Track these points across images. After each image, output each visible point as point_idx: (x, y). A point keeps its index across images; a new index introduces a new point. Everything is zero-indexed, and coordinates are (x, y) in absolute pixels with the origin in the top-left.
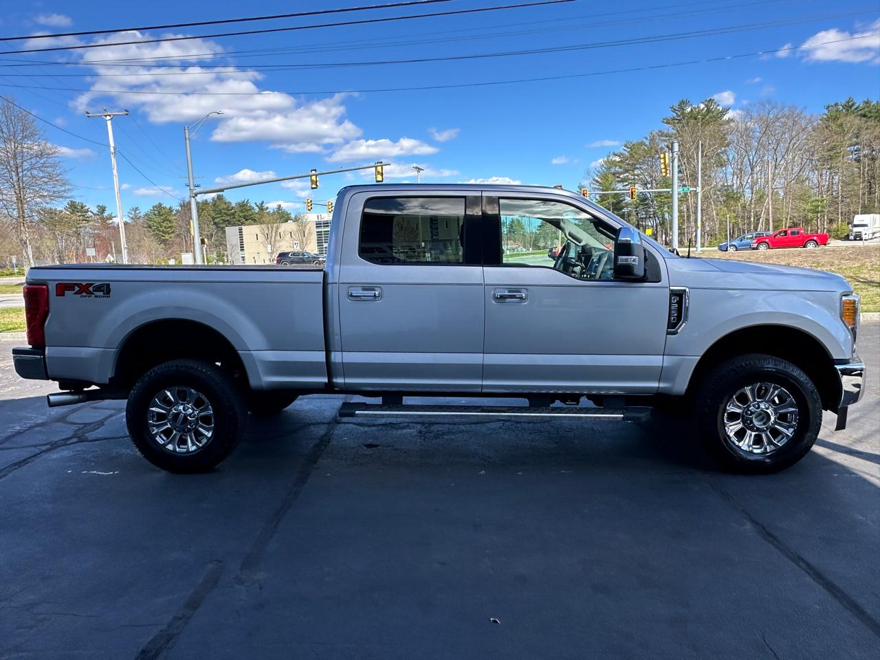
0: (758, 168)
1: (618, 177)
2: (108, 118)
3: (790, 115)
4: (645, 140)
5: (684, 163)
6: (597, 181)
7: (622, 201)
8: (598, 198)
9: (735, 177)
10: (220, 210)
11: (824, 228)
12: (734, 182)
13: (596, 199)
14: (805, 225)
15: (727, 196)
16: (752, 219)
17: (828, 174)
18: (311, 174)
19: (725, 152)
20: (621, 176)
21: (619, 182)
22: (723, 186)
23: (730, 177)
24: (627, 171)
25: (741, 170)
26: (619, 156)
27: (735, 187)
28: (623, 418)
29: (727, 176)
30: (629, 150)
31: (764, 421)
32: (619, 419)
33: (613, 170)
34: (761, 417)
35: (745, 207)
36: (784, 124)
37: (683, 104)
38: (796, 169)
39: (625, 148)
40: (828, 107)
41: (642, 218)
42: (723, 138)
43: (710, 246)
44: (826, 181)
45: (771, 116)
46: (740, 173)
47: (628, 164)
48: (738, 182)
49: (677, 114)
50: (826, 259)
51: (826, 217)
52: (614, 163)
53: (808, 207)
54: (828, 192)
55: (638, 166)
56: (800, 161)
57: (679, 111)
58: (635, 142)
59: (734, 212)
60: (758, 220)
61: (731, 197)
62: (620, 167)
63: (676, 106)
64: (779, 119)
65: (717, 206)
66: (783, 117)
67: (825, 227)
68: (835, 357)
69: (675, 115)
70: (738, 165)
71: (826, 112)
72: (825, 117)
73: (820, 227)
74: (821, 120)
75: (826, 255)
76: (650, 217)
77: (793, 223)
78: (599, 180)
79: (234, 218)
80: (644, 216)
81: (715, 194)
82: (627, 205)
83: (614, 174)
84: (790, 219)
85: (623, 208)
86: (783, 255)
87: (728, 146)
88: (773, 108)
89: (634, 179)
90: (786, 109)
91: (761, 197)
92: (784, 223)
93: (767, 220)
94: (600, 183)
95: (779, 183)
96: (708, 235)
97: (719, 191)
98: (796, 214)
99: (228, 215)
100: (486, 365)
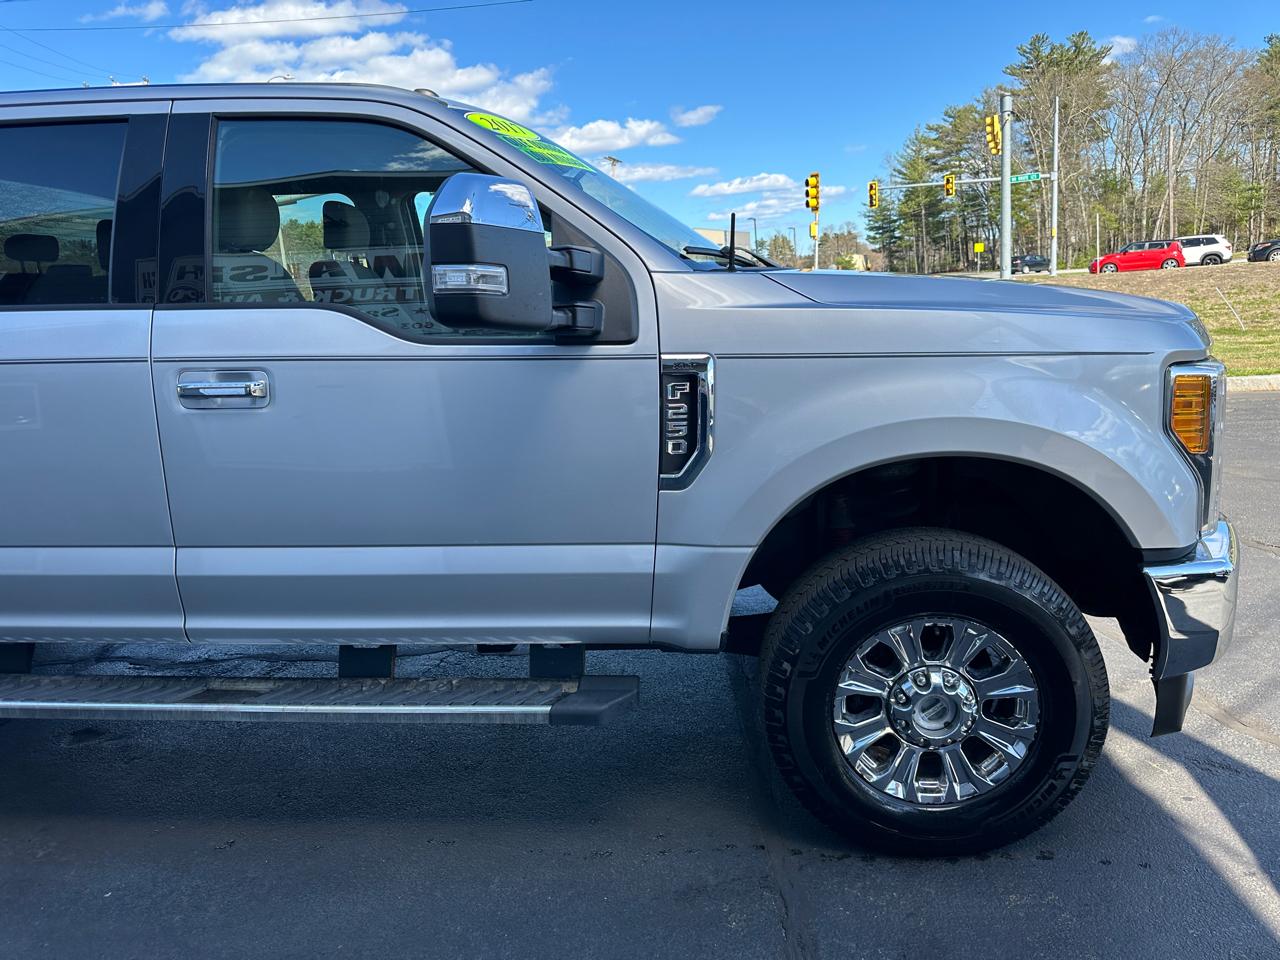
0: (1155, 140)
1: (935, 164)
3: (1208, 51)
4: (976, 104)
5: (1037, 136)
6: (900, 172)
7: (941, 200)
8: (902, 198)
9: (1120, 156)
11: (1260, 234)
12: (1118, 164)
13: (899, 200)
14: (1230, 228)
15: (1105, 186)
16: (1144, 222)
17: (1268, 146)
19: (1103, 117)
20: (940, 162)
21: (937, 171)
22: (1100, 171)
23: (1110, 157)
24: (948, 154)
25: (1128, 145)
26: (936, 130)
27: (1118, 172)
28: (551, 715)
29: (1105, 156)
30: (951, 119)
31: (948, 718)
32: (540, 720)
33: (925, 153)
34: (937, 708)
35: (1132, 203)
36: (1199, 68)
37: (1037, 41)
38: (1217, 139)
39: (946, 118)
40: (1270, 39)
41: (972, 227)
42: (1100, 95)
43: (1077, 265)
44: (1265, 157)
45: (1177, 54)
46: (1125, 150)
47: (950, 142)
48: (1124, 165)
49: (1027, 58)
50: (1255, 282)
51: (1263, 216)
52: (928, 143)
53: (1236, 199)
54: (1267, 174)
55: (966, 146)
56: (1223, 126)
57: (1030, 53)
58: (961, 107)
59: (1117, 212)
60: (1155, 222)
61: (1110, 187)
62: (937, 148)
63: (1027, 46)
64: (1191, 58)
65: (1089, 202)
66: (1196, 57)
67: (1262, 231)
68: (1145, 542)
69: (1025, 60)
70: (1123, 137)
71: (1267, 47)
72: (1266, 54)
73: (1253, 232)
74: (1258, 60)
75: (1255, 274)
76: (984, 226)
77: (1211, 226)
78: (903, 170)
80: (975, 223)
81: (1085, 185)
82: (949, 207)
83: (927, 160)
84: (1206, 220)
85: (941, 212)
86: (1183, 276)
87: (1109, 108)
88: (1180, 41)
89: (960, 166)
90: (1202, 42)
91: (1160, 186)
92: (1195, 226)
93: (1168, 222)
94: (905, 174)
95: (1189, 162)
96: (1074, 250)
97: (1092, 179)
98: (1215, 213)
100: (187, 578)
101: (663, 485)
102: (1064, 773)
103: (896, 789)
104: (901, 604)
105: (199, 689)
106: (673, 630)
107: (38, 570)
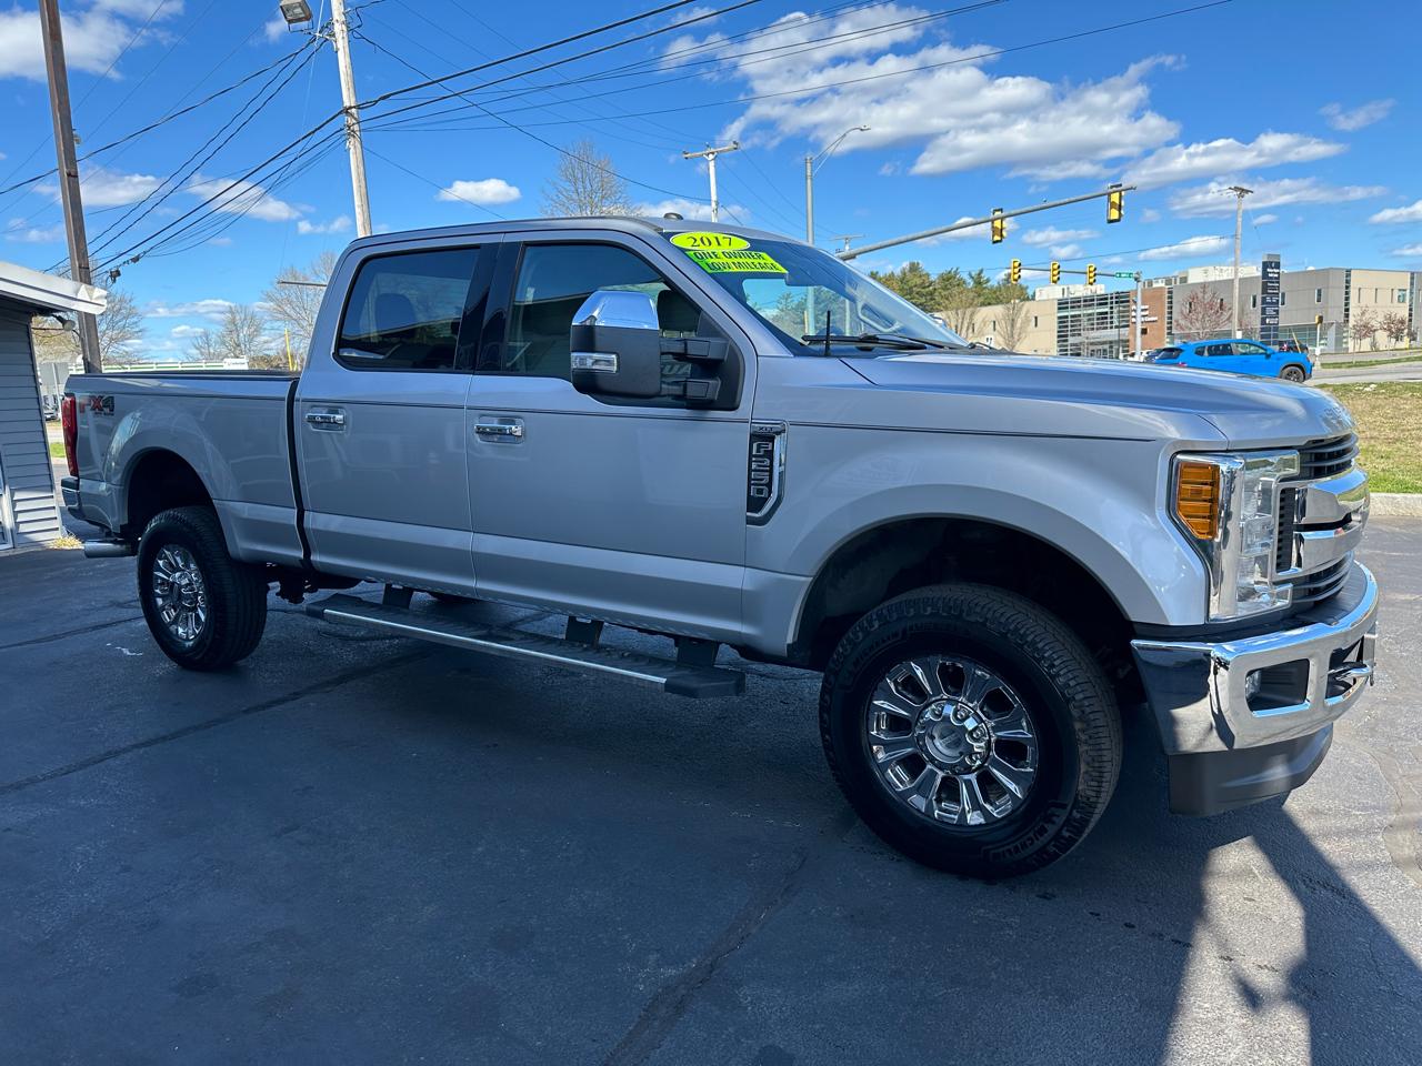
2: (711, 156)
10: (911, 288)
18: (992, 217)
28: (666, 685)
31: (962, 748)
34: (952, 737)
68: (1134, 616)
79: (932, 299)
99: (922, 295)
100: (477, 553)
101: (750, 521)
102: (1054, 819)
103: (918, 801)
104: (919, 643)
105: (484, 632)
106: (754, 636)
107: (399, 538)
